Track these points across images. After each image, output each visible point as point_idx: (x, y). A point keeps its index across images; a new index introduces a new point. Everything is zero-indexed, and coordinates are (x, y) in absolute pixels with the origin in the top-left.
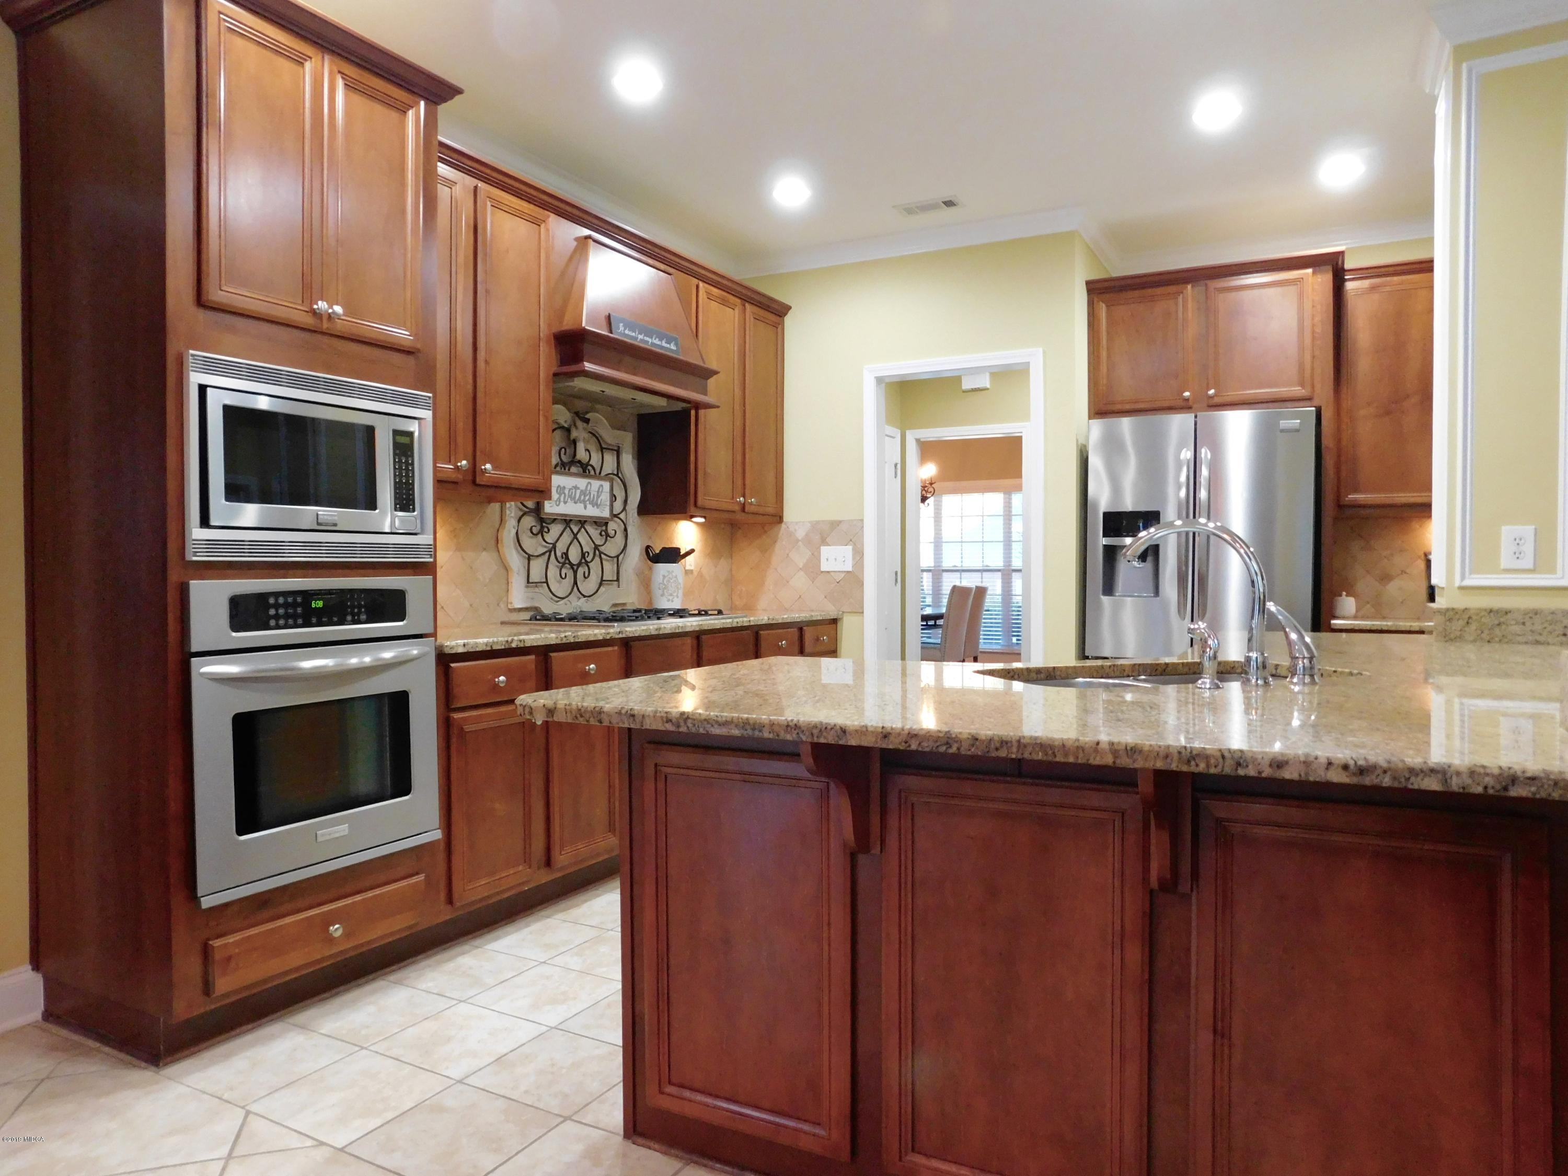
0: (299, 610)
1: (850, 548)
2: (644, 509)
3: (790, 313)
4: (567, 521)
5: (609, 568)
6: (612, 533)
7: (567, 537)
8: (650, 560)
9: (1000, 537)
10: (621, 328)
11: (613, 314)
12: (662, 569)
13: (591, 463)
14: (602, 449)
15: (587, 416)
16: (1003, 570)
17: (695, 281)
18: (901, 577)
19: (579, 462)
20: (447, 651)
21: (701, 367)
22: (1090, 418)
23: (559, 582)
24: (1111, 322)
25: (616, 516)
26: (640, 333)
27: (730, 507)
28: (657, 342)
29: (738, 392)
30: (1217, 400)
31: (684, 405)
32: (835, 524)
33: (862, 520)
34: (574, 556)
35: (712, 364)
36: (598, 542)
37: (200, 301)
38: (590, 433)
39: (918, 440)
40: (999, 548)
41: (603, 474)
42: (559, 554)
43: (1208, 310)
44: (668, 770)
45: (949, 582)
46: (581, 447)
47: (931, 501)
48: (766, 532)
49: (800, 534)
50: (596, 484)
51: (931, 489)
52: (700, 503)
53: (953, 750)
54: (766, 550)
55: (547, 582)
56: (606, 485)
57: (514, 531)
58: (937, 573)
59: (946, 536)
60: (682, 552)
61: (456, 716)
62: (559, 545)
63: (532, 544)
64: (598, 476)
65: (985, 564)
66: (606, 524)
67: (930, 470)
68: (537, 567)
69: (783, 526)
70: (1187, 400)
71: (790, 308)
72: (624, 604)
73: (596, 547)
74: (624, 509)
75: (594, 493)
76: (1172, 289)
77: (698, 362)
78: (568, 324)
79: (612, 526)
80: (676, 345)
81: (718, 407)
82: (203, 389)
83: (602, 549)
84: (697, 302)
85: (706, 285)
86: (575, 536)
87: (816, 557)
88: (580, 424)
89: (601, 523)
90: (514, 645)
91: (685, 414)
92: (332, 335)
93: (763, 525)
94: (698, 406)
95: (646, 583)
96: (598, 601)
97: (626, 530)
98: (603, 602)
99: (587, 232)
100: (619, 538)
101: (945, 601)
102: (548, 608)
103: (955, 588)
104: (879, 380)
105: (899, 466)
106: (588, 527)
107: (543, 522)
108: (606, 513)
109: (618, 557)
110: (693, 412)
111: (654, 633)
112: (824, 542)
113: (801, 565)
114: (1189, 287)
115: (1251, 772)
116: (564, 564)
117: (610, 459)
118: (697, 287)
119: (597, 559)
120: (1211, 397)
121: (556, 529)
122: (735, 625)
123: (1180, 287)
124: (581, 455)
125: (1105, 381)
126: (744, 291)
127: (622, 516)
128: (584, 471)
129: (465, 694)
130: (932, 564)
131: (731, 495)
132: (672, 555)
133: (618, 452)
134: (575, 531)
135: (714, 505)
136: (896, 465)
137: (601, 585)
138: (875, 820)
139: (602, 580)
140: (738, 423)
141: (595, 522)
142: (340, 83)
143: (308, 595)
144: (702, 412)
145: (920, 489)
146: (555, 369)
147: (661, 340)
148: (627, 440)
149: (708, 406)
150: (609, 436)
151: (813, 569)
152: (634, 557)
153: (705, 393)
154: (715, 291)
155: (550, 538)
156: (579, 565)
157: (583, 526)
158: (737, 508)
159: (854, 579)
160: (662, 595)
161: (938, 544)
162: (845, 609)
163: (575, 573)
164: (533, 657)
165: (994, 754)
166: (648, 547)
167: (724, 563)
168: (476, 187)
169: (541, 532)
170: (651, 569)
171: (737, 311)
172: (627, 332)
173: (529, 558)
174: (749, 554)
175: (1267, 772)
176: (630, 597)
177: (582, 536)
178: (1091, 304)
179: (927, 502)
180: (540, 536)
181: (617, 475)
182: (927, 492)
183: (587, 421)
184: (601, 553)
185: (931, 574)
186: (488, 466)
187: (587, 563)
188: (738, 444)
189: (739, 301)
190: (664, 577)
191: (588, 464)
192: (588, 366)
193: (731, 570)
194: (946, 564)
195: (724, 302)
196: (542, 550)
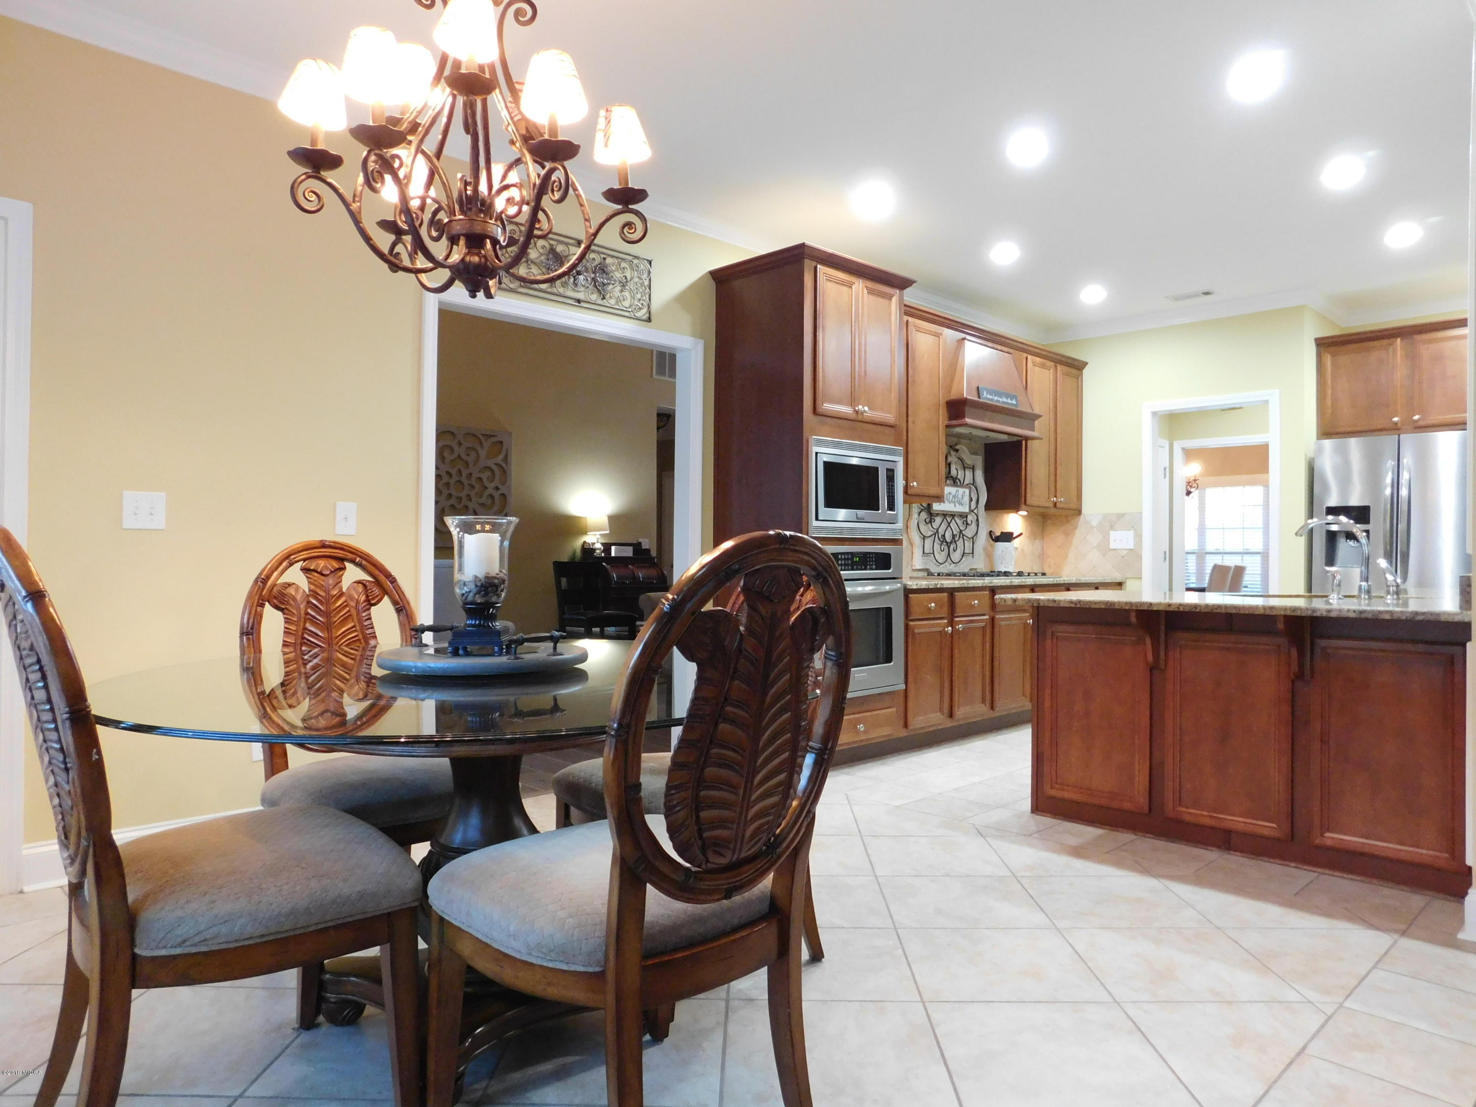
0: (850, 562)
1: (1132, 532)
2: (989, 507)
3: (1087, 367)
4: (945, 515)
5: (968, 544)
6: (969, 522)
7: (944, 526)
8: (993, 540)
9: (1260, 524)
10: (985, 395)
11: (980, 386)
12: (1001, 545)
13: (959, 477)
14: (964, 468)
15: (957, 447)
16: (1263, 553)
17: (1025, 355)
18: (1169, 556)
19: (952, 477)
20: (908, 587)
21: (1031, 414)
22: (1319, 438)
23: (940, 553)
24: (1335, 365)
25: (972, 511)
26: (995, 396)
27: (1047, 505)
28: (1005, 400)
29: (1052, 424)
30: (1421, 423)
31: (1019, 438)
32: (1120, 516)
33: (1141, 513)
34: (948, 537)
35: (1037, 411)
36: (961, 529)
37: (815, 411)
38: (958, 458)
39: (1183, 449)
40: (1259, 534)
41: (965, 484)
42: (940, 536)
43: (1413, 358)
44: (1059, 634)
45: (1211, 562)
46: (953, 467)
47: (1195, 493)
48: (1068, 522)
49: (1095, 523)
50: (961, 490)
51: (1195, 485)
52: (1028, 502)
53: (1198, 610)
54: (1069, 534)
55: (933, 553)
56: (967, 491)
57: (916, 522)
58: (1201, 555)
59: (1208, 523)
60: (1014, 536)
61: (912, 623)
62: (940, 530)
63: (926, 530)
64: (962, 485)
65: (1246, 547)
66: (966, 517)
67: (1194, 469)
68: (928, 542)
69: (1082, 517)
70: (1396, 424)
71: (1086, 364)
72: (976, 569)
73: (961, 531)
74: (977, 507)
75: (960, 496)
76: (1385, 342)
77: (1029, 410)
78: (954, 396)
79: (970, 518)
80: (1017, 401)
81: (1042, 439)
82: (817, 453)
83: (964, 532)
84: (1026, 370)
85: (1033, 357)
86: (949, 524)
87: (1106, 538)
88: (953, 453)
89: (963, 516)
90: (938, 586)
91: (1020, 442)
92: (863, 422)
93: (1067, 516)
94: (1027, 439)
95: (989, 556)
96: (962, 566)
97: (977, 520)
98: (964, 567)
99: (963, 335)
100: (973, 527)
101: (1207, 578)
102: (934, 569)
103: (1216, 567)
104: (1154, 414)
105: (1167, 470)
106: (956, 519)
107: (932, 515)
108: (967, 510)
109: (973, 538)
110: (1024, 442)
111: (1009, 584)
112: (1112, 528)
113: (1095, 545)
114: (1399, 340)
115: (1318, 614)
116: (942, 542)
117: (969, 474)
118: (1027, 358)
119: (961, 540)
120: (1417, 421)
121: (938, 520)
122: (1055, 582)
123: (1393, 340)
124: (954, 472)
125: (1330, 411)
126: (1054, 356)
127: (975, 511)
128: (954, 483)
129: (916, 612)
130: (1196, 548)
131: (1047, 497)
132: (1007, 537)
133: (973, 469)
134: (949, 521)
135: (1036, 503)
136: (1165, 469)
137: (963, 556)
138: (1162, 654)
139: (964, 553)
140: (1053, 447)
141: (961, 516)
142: (866, 291)
143: (853, 554)
144: (1029, 442)
145: (1185, 484)
146: (946, 422)
147: (1007, 398)
148: (978, 461)
149: (1033, 438)
150: (969, 459)
151: (1104, 547)
152: (983, 538)
153: (1033, 429)
154: (1038, 360)
155: (936, 525)
156: (951, 543)
157: (953, 518)
158: (1052, 505)
159: (1135, 554)
160: (1001, 563)
161: (1202, 530)
162: (1128, 575)
163: (949, 547)
164: (946, 594)
165: (1215, 611)
166: (991, 532)
167: (1038, 543)
168: (907, 321)
169: (931, 522)
170: (992, 546)
171: (1051, 370)
172: (988, 396)
173: (924, 538)
174: (1056, 537)
175: (1325, 614)
176: (980, 565)
177: (953, 525)
178: (1319, 356)
179: (1191, 495)
180: (930, 525)
181: (973, 484)
182: (1191, 487)
183: (957, 451)
184: (963, 535)
185: (1195, 555)
186: (915, 484)
187: (955, 542)
188: (1052, 461)
189: (1052, 364)
190: (1003, 551)
191: (956, 478)
192: (968, 420)
193: (1043, 548)
194: (1209, 548)
195: (1043, 366)
196: (930, 533)
